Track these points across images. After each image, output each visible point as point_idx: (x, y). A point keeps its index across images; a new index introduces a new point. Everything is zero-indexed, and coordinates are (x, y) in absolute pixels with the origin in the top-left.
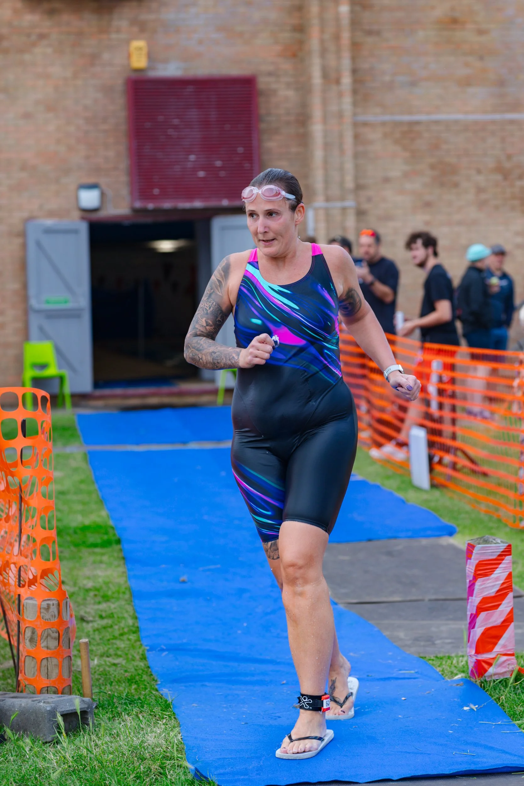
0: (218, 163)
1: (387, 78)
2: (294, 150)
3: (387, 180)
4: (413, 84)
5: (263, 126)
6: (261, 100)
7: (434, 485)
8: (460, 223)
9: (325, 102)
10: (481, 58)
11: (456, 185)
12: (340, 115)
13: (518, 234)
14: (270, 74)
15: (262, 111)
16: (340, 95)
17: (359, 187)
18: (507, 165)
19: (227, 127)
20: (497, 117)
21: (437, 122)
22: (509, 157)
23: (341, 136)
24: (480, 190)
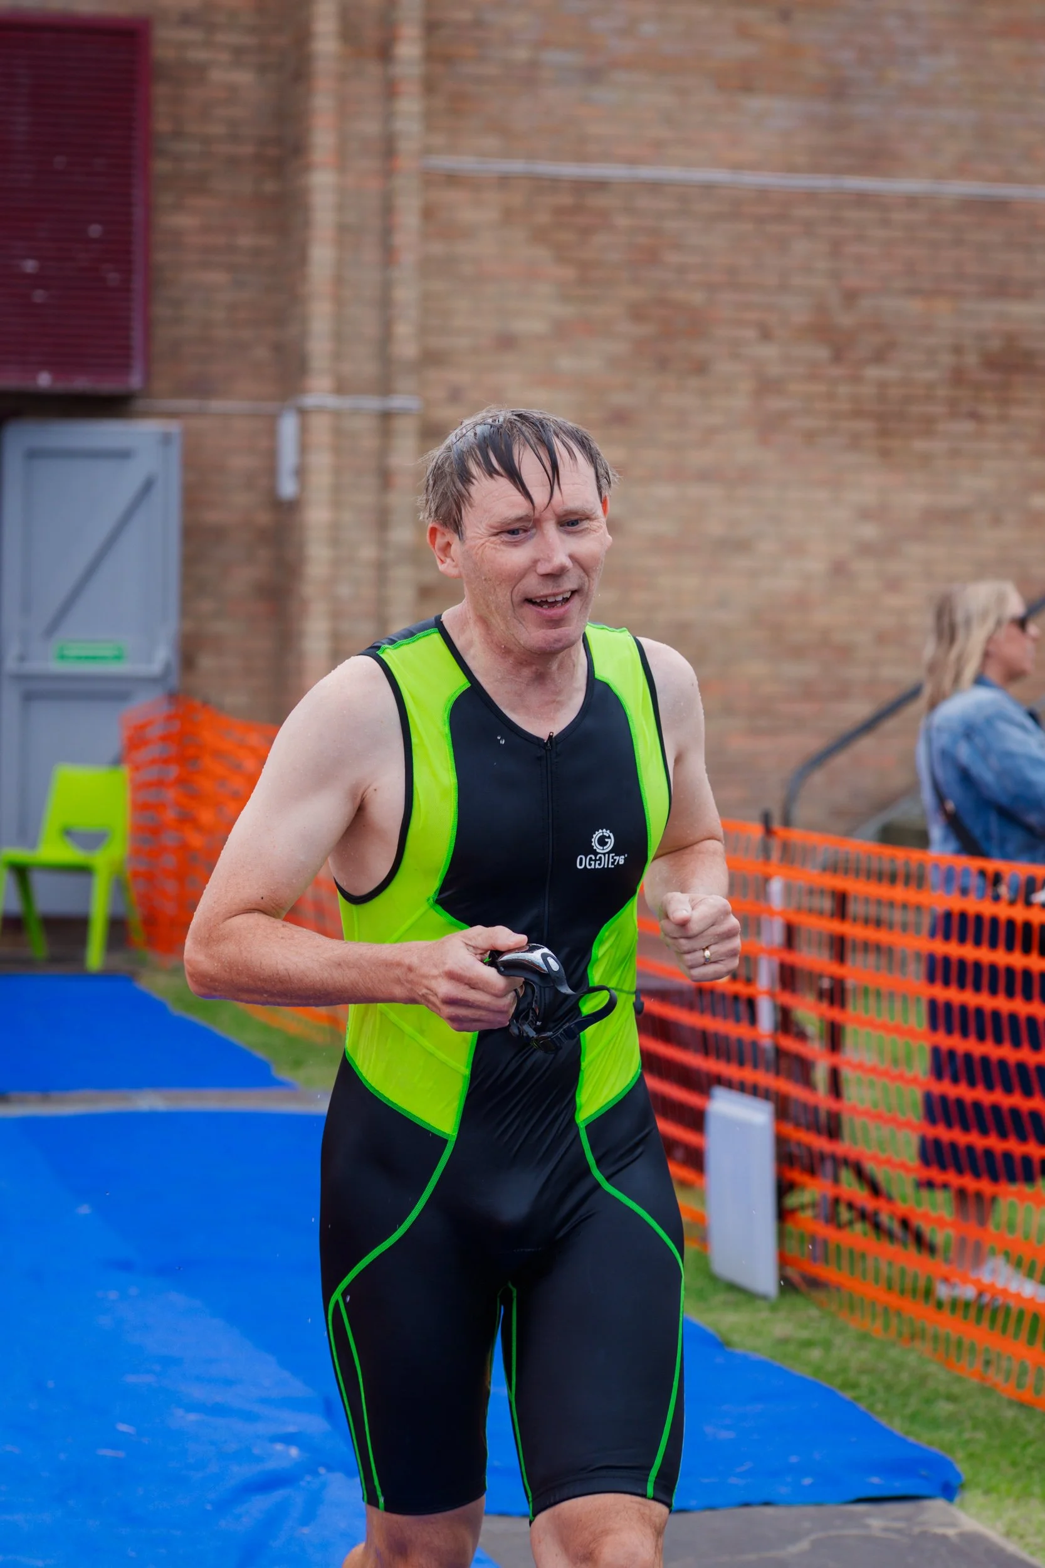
0: (30, 266)
1: (521, 54)
2: (245, 241)
3: (507, 342)
4: (593, 75)
5: (161, 166)
6: (161, 91)
7: (787, 1285)
8: (705, 476)
9: (345, 110)
10: (785, 16)
11: (701, 368)
12: (388, 149)
13: (865, 514)
14: (186, 19)
15: (162, 125)
16: (390, 91)
17: (431, 359)
18: (846, 320)
19: (60, 162)
20: (823, 182)
21: (655, 187)
22: (851, 297)
23: (387, 209)
24: (766, 386)
